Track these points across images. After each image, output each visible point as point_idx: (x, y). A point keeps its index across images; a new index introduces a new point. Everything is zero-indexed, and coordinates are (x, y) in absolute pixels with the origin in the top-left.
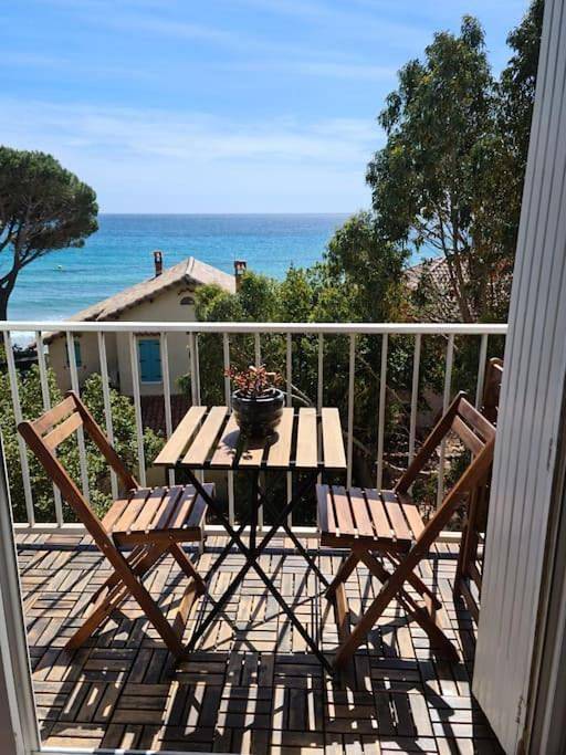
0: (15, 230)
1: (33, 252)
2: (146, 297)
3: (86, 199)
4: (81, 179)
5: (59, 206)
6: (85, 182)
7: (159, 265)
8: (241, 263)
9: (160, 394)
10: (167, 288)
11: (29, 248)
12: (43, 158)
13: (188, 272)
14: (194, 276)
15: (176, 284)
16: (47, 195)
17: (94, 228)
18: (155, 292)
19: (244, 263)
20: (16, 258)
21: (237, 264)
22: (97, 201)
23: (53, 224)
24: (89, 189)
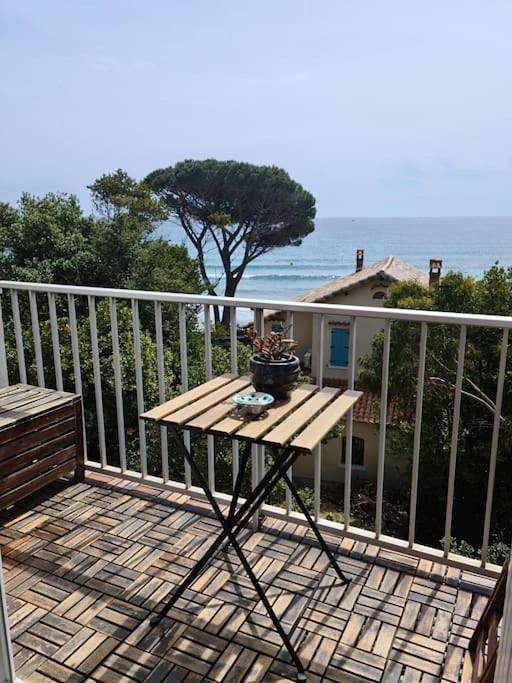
0: (248, 231)
1: (260, 249)
2: (342, 290)
3: (307, 205)
4: (305, 188)
5: (284, 211)
6: (308, 190)
7: (360, 263)
8: (436, 262)
9: (345, 378)
10: (362, 283)
11: (257, 246)
12: (277, 172)
13: (383, 269)
14: (389, 272)
15: (371, 279)
16: (276, 201)
17: (312, 229)
18: (351, 286)
19: (440, 262)
20: (246, 254)
21: (432, 262)
22: (316, 206)
23: (278, 226)
24: (311, 196)
